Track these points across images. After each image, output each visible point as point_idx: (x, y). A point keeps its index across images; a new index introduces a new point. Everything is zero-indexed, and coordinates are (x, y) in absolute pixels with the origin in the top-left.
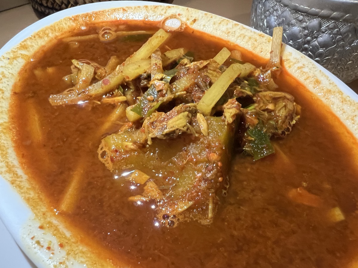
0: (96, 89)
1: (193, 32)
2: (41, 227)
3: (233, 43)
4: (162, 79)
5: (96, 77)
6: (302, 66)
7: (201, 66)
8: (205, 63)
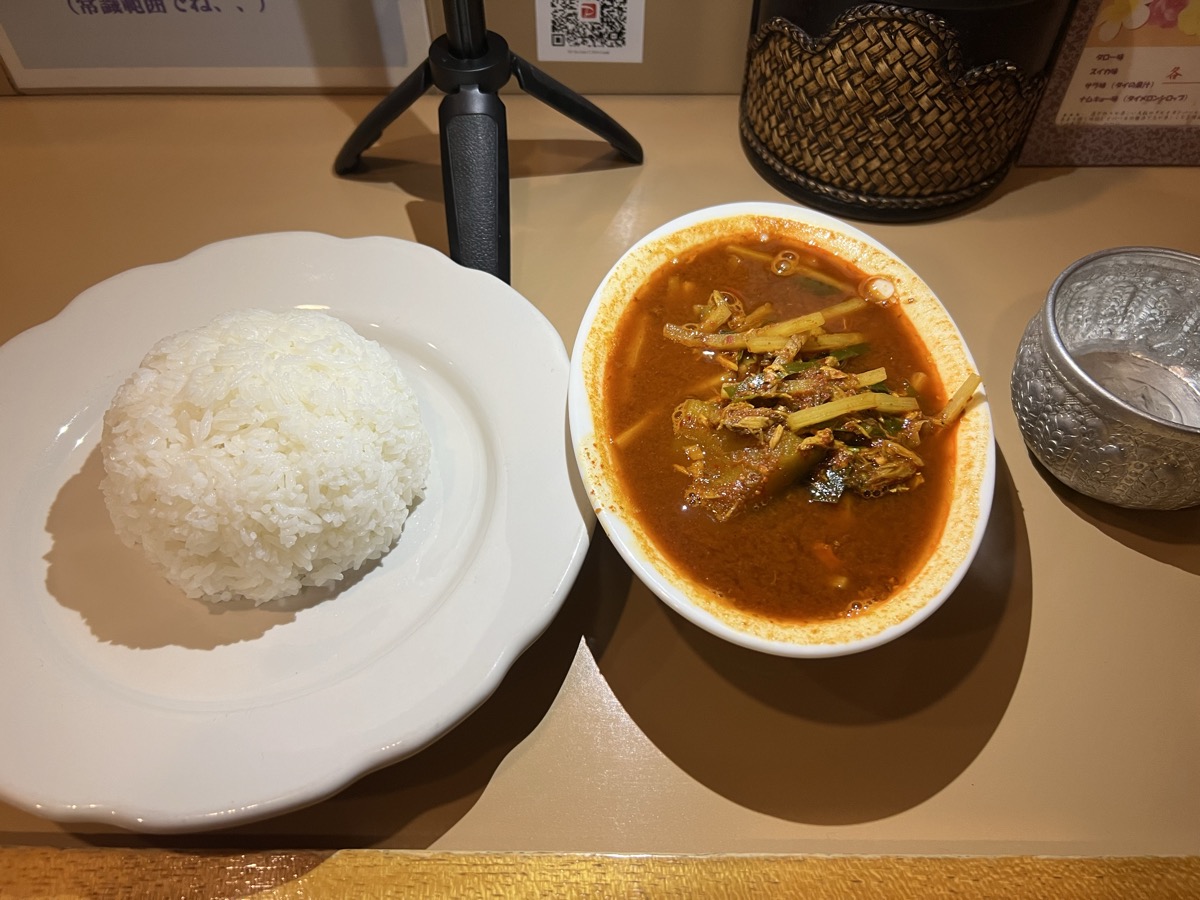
0: (717, 340)
1: (899, 316)
2: (595, 445)
3: (933, 360)
4: (777, 372)
5: (729, 323)
6: (974, 437)
7: (833, 377)
8: (842, 376)
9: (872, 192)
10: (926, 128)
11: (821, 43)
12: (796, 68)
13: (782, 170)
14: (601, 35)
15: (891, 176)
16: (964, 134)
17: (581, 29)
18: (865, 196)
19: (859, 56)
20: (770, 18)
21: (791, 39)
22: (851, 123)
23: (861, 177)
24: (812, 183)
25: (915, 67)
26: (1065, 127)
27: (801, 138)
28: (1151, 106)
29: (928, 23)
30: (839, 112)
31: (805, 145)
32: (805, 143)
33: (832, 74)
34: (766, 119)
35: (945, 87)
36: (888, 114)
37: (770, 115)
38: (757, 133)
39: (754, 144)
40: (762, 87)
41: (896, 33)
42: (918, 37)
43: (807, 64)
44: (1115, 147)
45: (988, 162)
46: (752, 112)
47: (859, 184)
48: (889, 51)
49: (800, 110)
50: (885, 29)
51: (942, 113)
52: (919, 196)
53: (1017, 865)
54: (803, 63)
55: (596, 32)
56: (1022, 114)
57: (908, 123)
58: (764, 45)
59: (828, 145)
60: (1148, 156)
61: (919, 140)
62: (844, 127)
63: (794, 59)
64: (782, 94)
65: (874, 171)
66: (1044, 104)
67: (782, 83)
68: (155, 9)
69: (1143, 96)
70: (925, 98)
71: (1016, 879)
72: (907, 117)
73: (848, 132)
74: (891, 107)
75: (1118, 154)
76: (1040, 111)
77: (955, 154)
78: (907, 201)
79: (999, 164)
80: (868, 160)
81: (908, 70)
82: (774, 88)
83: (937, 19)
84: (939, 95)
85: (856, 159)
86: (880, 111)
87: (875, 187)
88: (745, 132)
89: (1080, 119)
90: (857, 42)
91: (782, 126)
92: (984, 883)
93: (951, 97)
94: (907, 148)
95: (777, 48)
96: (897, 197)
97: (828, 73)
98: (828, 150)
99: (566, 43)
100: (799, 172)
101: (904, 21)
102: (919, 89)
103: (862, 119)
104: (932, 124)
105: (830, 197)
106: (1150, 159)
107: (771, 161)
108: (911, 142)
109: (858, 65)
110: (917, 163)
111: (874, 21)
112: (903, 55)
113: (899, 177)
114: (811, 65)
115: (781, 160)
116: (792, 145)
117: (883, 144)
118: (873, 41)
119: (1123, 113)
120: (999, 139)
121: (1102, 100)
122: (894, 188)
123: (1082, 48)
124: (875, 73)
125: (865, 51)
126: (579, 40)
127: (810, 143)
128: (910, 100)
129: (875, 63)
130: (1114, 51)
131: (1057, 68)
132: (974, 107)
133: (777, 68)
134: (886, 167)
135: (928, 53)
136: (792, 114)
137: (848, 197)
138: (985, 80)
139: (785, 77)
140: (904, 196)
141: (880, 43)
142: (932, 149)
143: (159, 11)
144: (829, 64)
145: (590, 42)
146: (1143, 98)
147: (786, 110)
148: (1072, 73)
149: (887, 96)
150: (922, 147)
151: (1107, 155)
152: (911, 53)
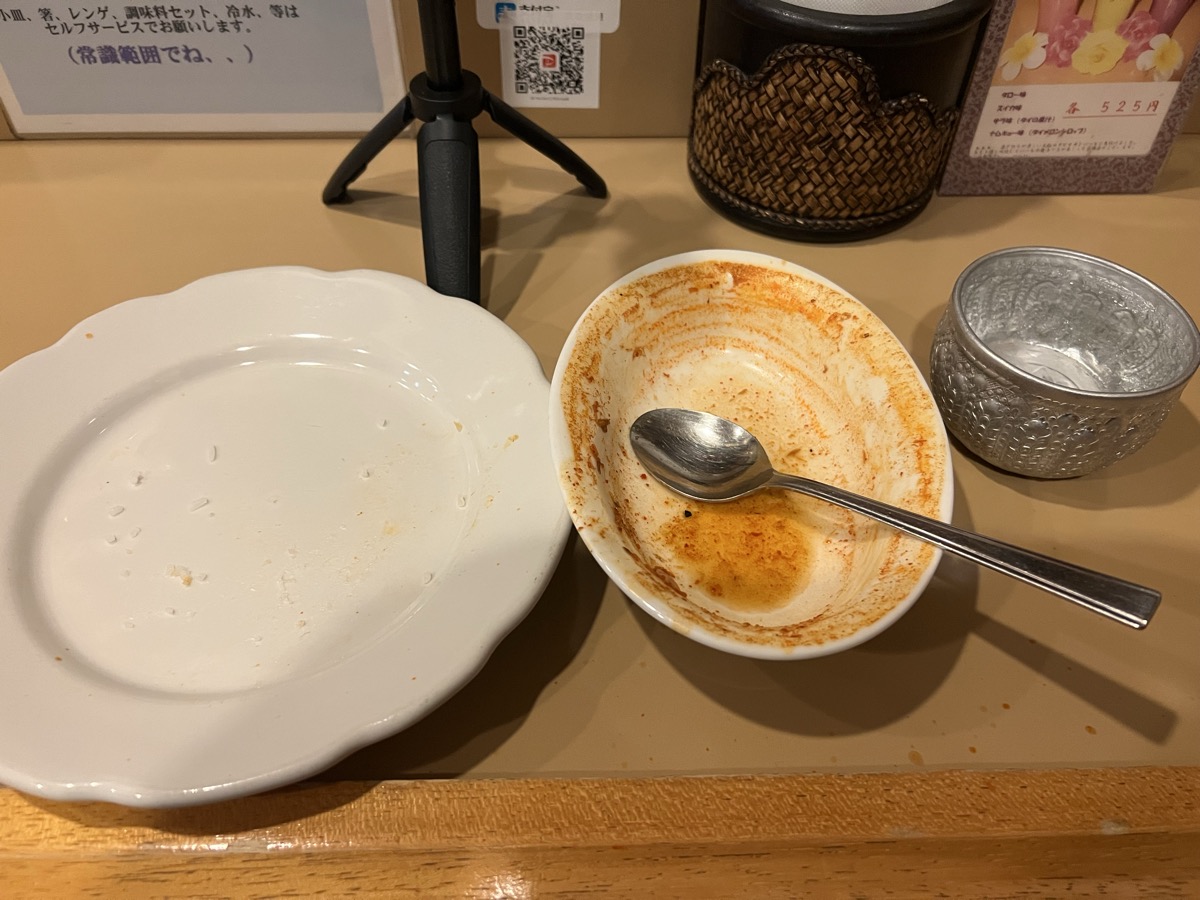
9: (807, 215)
10: (853, 154)
11: (755, 79)
12: (735, 103)
13: (727, 197)
14: (561, 83)
15: (824, 199)
16: (886, 161)
17: (542, 78)
18: (803, 218)
19: (789, 90)
20: (711, 60)
21: (730, 78)
22: (785, 151)
23: (797, 200)
24: (753, 208)
25: (838, 98)
26: (979, 160)
27: (742, 167)
28: (1053, 139)
29: (847, 59)
30: (774, 141)
31: (746, 174)
32: (745, 171)
33: (767, 108)
34: (711, 153)
35: (866, 116)
36: (818, 142)
37: (714, 147)
38: (703, 166)
39: (701, 176)
40: (706, 124)
41: (820, 69)
42: (840, 72)
43: (745, 99)
44: (1024, 177)
45: (910, 187)
46: (698, 148)
47: (796, 208)
48: (815, 85)
49: (740, 141)
50: (810, 65)
51: (865, 140)
52: (850, 217)
53: (947, 778)
54: (740, 99)
55: (556, 80)
56: (938, 143)
57: (836, 149)
58: (706, 84)
59: (766, 172)
60: (1055, 185)
61: (846, 165)
62: (779, 155)
63: (733, 96)
64: (724, 128)
65: (809, 195)
66: (959, 138)
67: (723, 117)
68: (151, 60)
69: (1046, 130)
70: (849, 127)
71: (947, 789)
72: (834, 144)
73: (784, 159)
74: (820, 135)
75: (1029, 184)
76: (955, 144)
77: (880, 178)
78: (840, 222)
79: (921, 190)
80: (803, 185)
81: (833, 101)
82: (717, 123)
83: (855, 56)
84: (861, 124)
85: (792, 184)
86: (811, 139)
87: (810, 209)
88: (693, 166)
89: (992, 151)
90: (787, 78)
91: (725, 157)
92: (917, 793)
93: (872, 126)
94: (836, 173)
95: (718, 88)
96: (831, 219)
97: (764, 106)
98: (767, 177)
99: (530, 91)
100: (741, 199)
101: (827, 58)
102: (844, 118)
103: (795, 146)
104: (858, 150)
105: (771, 220)
106: (1057, 188)
107: (716, 190)
108: (839, 167)
109: (788, 98)
110: (847, 186)
111: (801, 59)
112: (828, 89)
113: (831, 200)
114: (748, 100)
115: (725, 189)
116: (734, 174)
117: (815, 169)
118: (801, 76)
119: (1030, 146)
120: (919, 166)
121: (1010, 134)
122: (827, 211)
123: (988, 87)
124: (804, 104)
125: (795, 85)
126: (541, 88)
127: (750, 172)
128: (836, 128)
129: (804, 96)
130: (1017, 90)
131: (967, 105)
132: (893, 135)
133: (718, 106)
134: (819, 191)
135: (849, 86)
136: (733, 145)
137: (786, 220)
138: (901, 111)
139: (726, 113)
140: (837, 217)
141: (807, 78)
142: (859, 173)
143: (154, 61)
144: (764, 98)
145: (551, 90)
146: (1046, 132)
147: (728, 142)
148: (981, 110)
149: (816, 125)
150: (850, 171)
151: (1018, 185)
152: (835, 87)
